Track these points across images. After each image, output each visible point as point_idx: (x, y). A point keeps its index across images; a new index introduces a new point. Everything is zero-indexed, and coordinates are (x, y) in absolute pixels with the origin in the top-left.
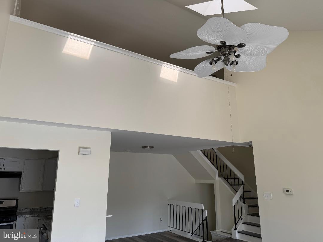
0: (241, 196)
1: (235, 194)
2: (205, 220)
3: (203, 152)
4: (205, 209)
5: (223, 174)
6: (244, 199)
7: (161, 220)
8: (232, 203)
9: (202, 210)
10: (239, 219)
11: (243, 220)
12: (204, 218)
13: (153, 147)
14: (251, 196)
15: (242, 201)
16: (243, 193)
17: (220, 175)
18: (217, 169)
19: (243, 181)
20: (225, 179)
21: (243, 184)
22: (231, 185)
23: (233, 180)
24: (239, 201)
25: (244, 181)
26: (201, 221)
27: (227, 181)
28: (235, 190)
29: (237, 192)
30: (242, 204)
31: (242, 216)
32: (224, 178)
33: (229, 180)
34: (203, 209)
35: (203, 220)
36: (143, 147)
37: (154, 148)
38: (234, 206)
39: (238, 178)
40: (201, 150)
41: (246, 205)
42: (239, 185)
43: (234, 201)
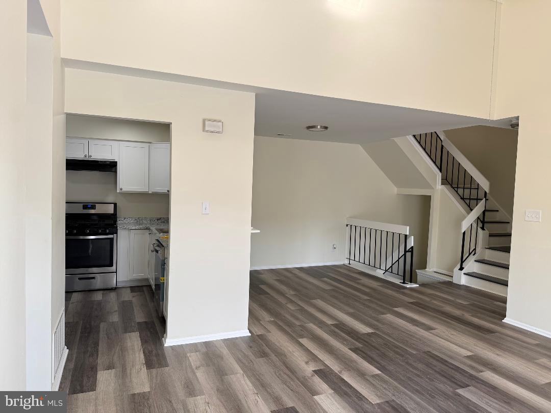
0: (478, 218)
1: (468, 213)
2: (409, 251)
3: (418, 139)
4: (410, 234)
5: (449, 179)
6: (483, 222)
7: (335, 248)
8: (460, 226)
9: (406, 236)
10: (470, 254)
11: (476, 255)
12: (408, 248)
13: (326, 128)
14: (497, 219)
15: (480, 225)
16: (484, 213)
17: (445, 181)
18: (441, 171)
19: (486, 193)
20: (454, 188)
21: (485, 197)
22: (463, 199)
23: (467, 192)
24: (475, 226)
25: (488, 192)
26: (402, 253)
27: (457, 192)
28: (469, 206)
29: (472, 210)
30: (479, 229)
31: (475, 249)
32: (452, 187)
33: (460, 191)
34: (408, 234)
35: (406, 251)
36: (309, 128)
37: (328, 129)
38: (464, 233)
39: (478, 187)
40: (414, 136)
41: (487, 232)
42: (478, 200)
43: (465, 226)
